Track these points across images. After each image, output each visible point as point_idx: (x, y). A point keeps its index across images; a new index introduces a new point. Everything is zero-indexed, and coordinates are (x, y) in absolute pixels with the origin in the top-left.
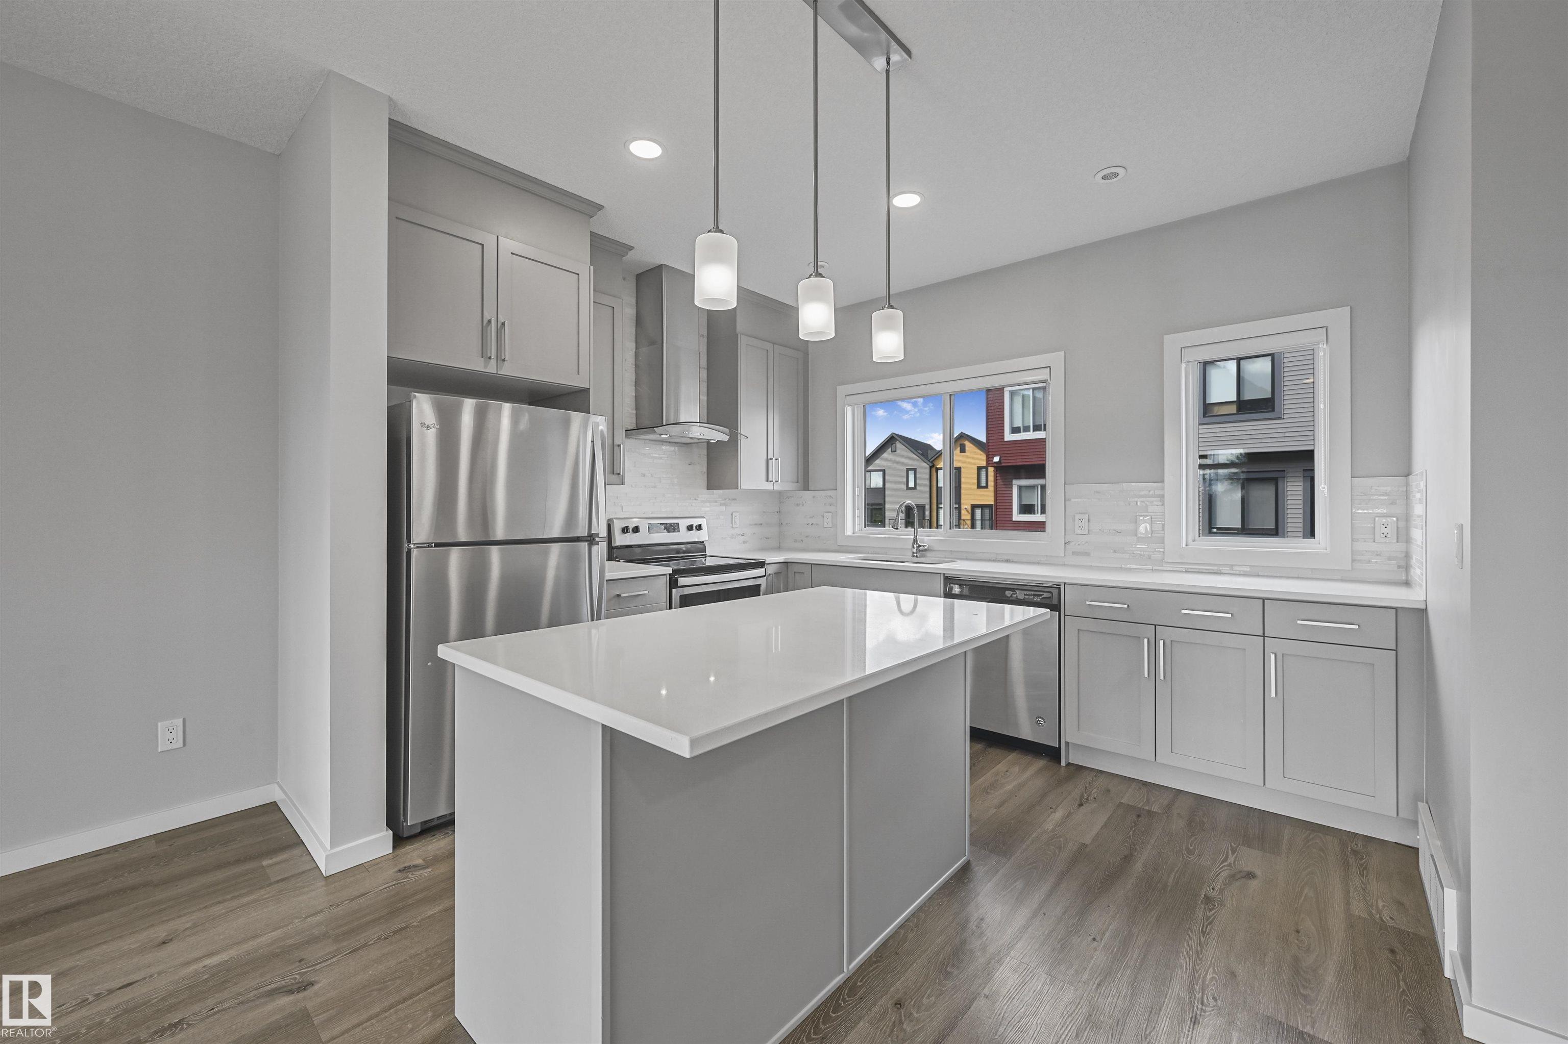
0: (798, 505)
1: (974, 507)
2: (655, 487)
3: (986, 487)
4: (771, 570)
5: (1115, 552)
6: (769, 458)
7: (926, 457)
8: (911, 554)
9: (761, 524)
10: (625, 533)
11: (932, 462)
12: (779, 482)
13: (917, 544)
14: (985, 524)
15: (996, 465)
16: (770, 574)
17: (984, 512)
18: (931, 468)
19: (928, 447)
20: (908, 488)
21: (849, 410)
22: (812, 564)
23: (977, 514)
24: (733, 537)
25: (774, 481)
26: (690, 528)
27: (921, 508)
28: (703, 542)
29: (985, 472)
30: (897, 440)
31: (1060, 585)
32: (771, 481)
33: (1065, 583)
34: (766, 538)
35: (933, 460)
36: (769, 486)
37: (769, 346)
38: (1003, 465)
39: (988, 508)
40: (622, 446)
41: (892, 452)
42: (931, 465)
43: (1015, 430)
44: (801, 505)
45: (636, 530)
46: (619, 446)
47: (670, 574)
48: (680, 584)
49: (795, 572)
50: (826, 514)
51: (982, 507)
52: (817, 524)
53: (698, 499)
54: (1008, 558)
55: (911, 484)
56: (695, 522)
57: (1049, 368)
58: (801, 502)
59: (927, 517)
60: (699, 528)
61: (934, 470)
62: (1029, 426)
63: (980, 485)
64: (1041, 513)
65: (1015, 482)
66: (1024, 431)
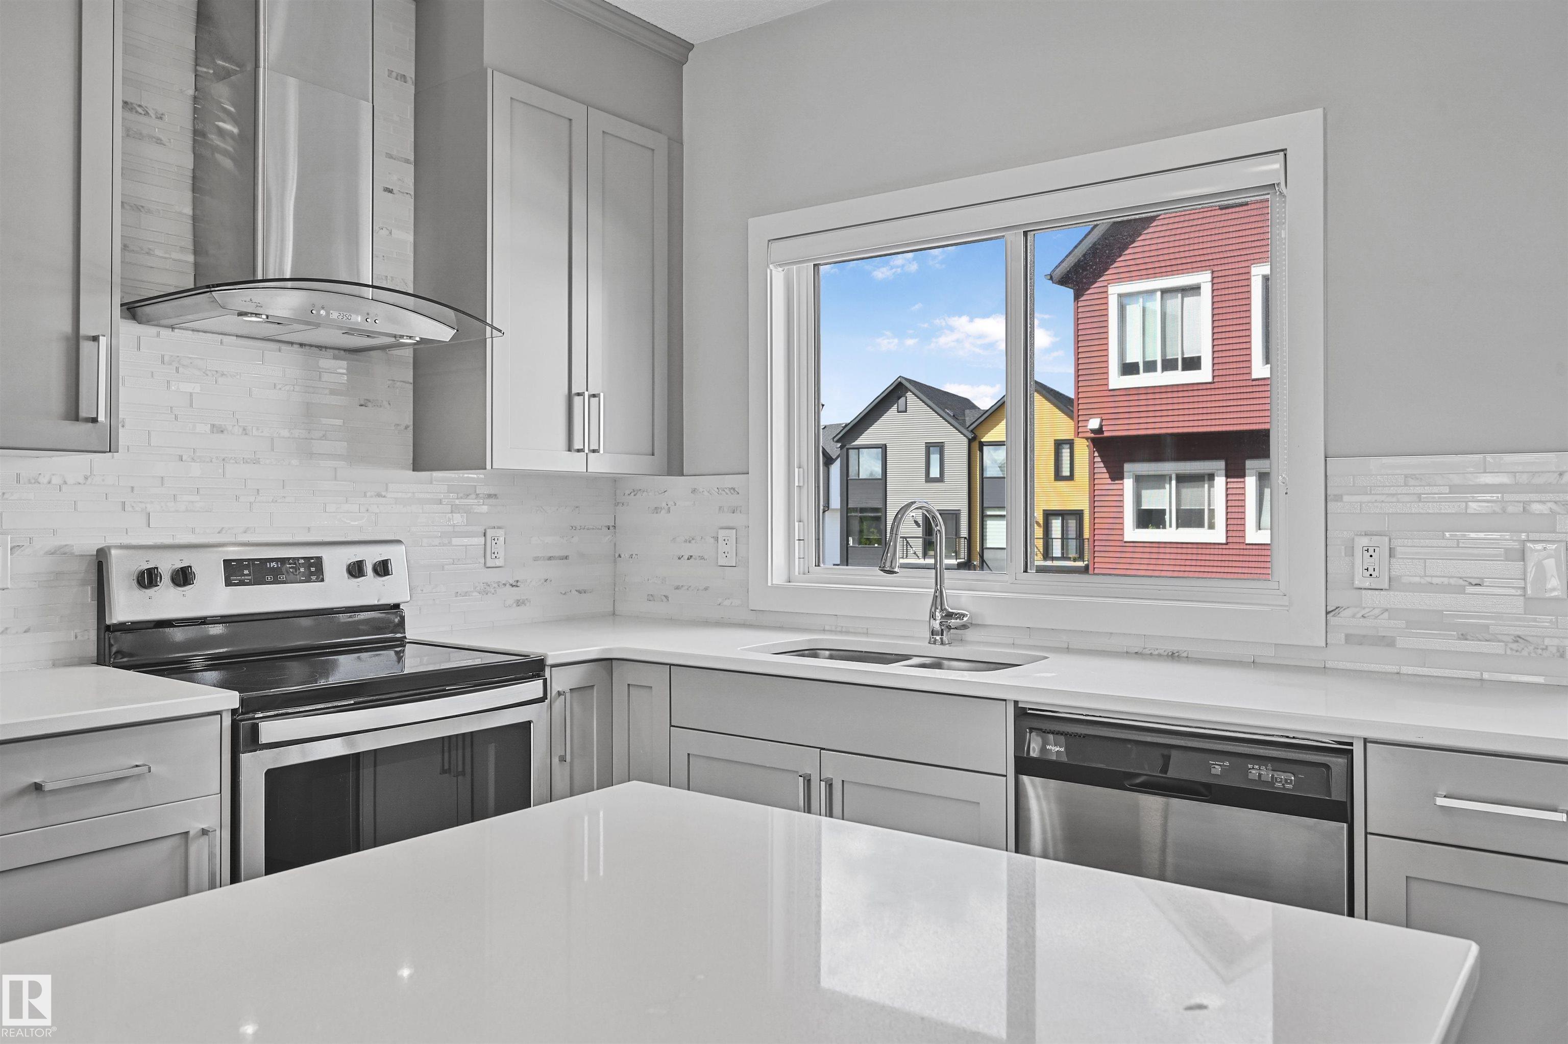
0: (657, 510)
1: (1049, 515)
2: (256, 462)
3: (1071, 478)
4: (560, 681)
5: (1464, 637)
6: (574, 391)
7: (963, 423)
8: (928, 635)
9: (566, 558)
10: (145, 587)
11: (972, 431)
12: (602, 452)
13: (942, 610)
14: (1067, 546)
15: (1092, 435)
16: (559, 694)
17: (1067, 523)
18: (970, 441)
19: (966, 404)
20: (929, 479)
21: (778, 276)
22: (671, 665)
23: (1053, 529)
24: (486, 590)
25: (586, 451)
26: (356, 570)
27: (951, 517)
28: (397, 606)
29: (1069, 450)
30: (907, 390)
31: (1351, 744)
32: (579, 451)
33: (1366, 741)
34: (579, 592)
35: (974, 429)
36: (574, 463)
37: (577, 111)
38: (1106, 434)
39: (1074, 517)
40: (103, 340)
41: (898, 412)
42: (970, 436)
43: (1129, 369)
44: (663, 512)
45: (183, 577)
46: (95, 339)
47: (234, 712)
48: (264, 739)
49: (629, 685)
50: (722, 534)
51: (1063, 514)
52: (702, 558)
53: (389, 495)
54: (1174, 647)
55: (935, 472)
56: (371, 556)
57: (1282, 154)
58: (664, 505)
59: (964, 533)
60: (382, 569)
61: (976, 445)
62: (1155, 362)
63: (1060, 475)
64: (1177, 527)
65: (1127, 467)
66: (1145, 371)
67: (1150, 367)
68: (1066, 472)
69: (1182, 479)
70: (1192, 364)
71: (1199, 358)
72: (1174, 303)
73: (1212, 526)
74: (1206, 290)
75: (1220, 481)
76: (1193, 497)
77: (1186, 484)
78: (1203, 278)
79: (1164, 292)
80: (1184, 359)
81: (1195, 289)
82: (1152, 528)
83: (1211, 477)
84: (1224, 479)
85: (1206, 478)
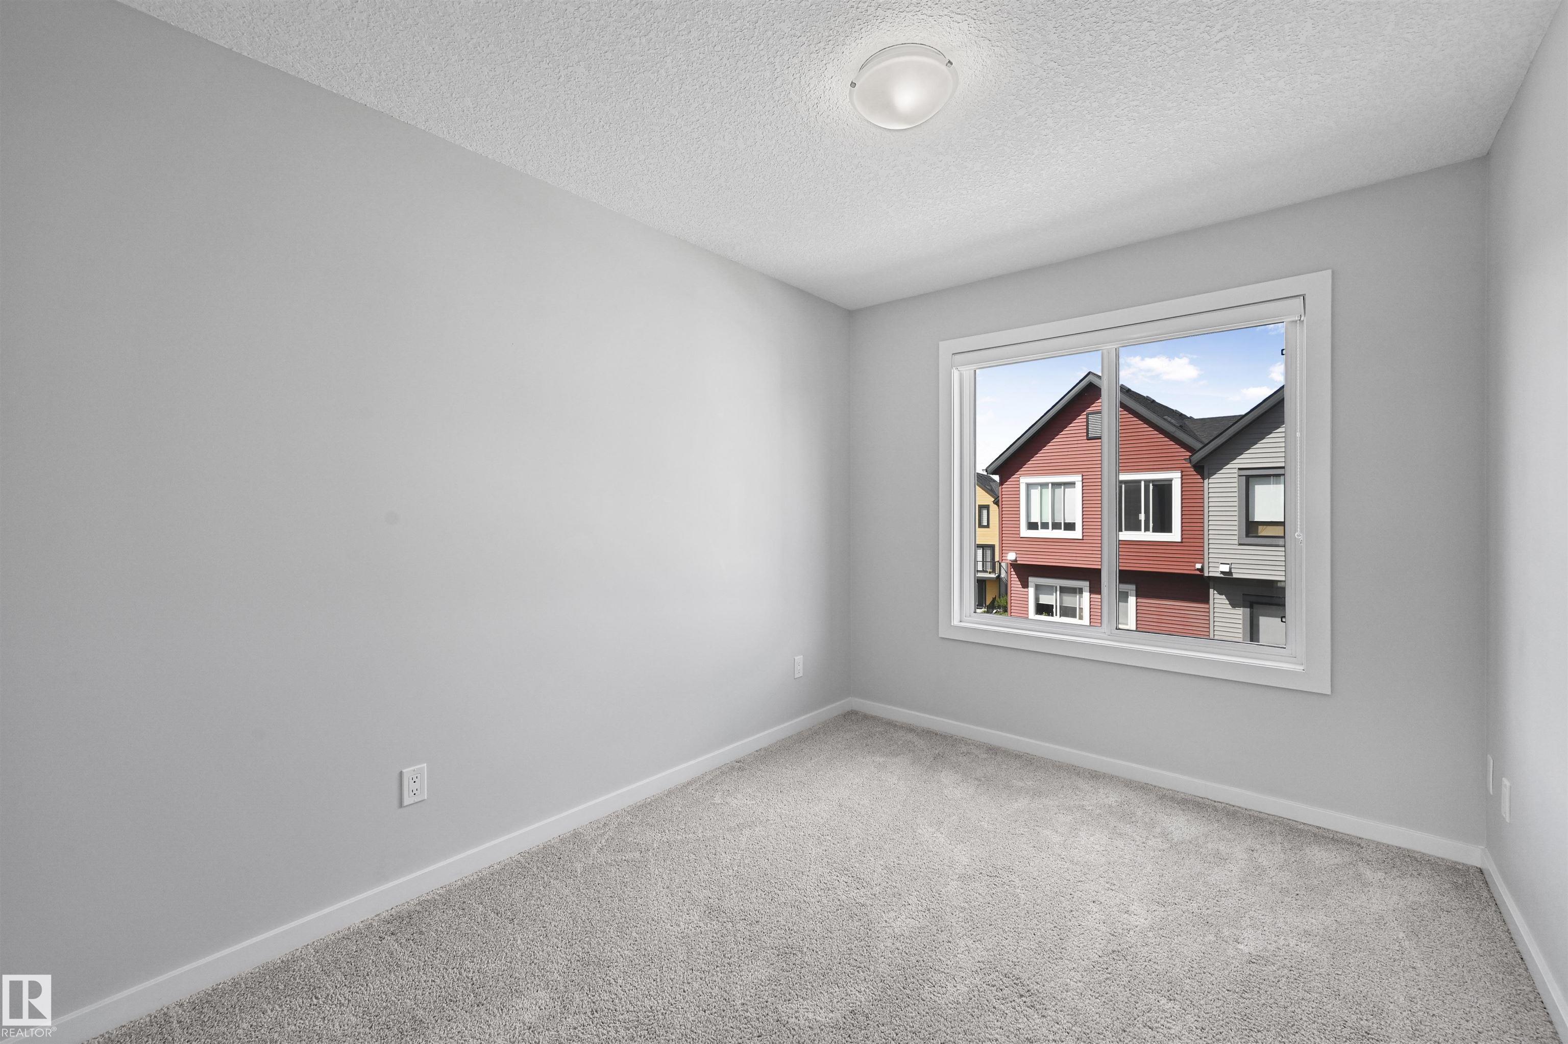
17: (986, 552)
38: (1019, 562)
43: (1032, 526)
62: (1048, 523)
63: (982, 524)
64: (1060, 616)
65: (1030, 579)
66: (1041, 528)
67: (1045, 526)
68: (985, 523)
69: (1063, 590)
70: (1070, 527)
71: (1074, 524)
72: (1059, 491)
73: (1081, 618)
74: (1079, 485)
75: (1086, 595)
76: (1070, 601)
77: (1065, 594)
78: (1077, 478)
79: (1054, 484)
80: (1065, 523)
81: (1072, 484)
82: (1045, 615)
83: (1081, 591)
84: (1088, 594)
85: (1078, 591)
